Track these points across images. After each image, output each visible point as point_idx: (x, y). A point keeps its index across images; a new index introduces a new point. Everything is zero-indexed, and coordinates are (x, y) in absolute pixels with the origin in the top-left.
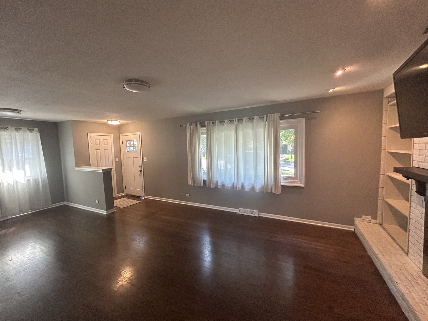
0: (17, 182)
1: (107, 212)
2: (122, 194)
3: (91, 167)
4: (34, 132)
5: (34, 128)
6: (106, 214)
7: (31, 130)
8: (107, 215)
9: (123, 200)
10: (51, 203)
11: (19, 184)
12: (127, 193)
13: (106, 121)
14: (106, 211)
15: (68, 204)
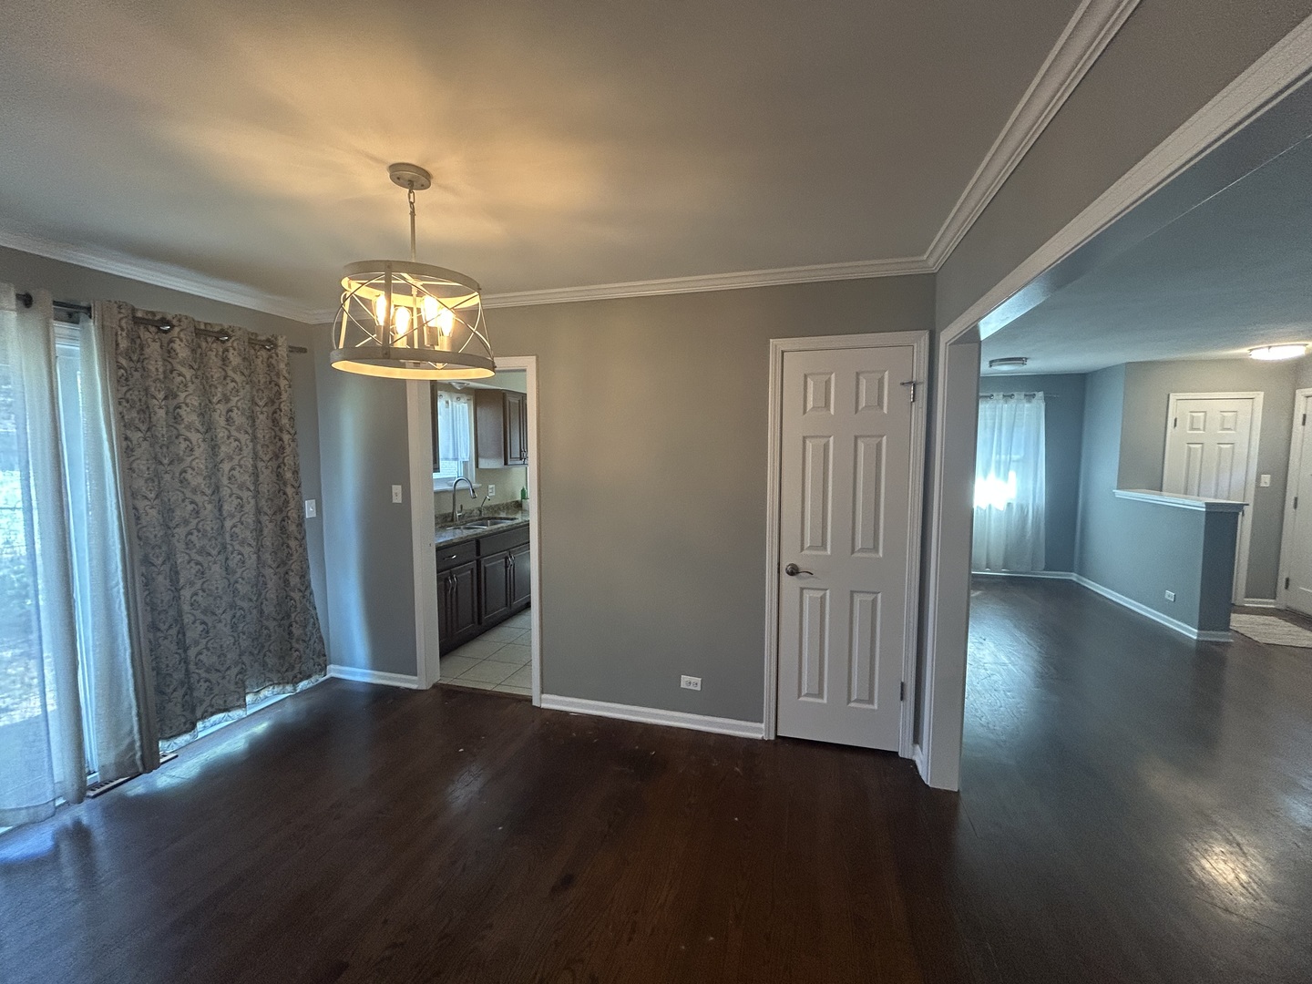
0: (990, 506)
1: (1199, 635)
2: (1267, 603)
3: (1163, 493)
4: (1034, 401)
5: (1036, 393)
6: (1195, 638)
7: (1030, 397)
8: (1198, 641)
9: (1267, 622)
10: (1043, 567)
11: (994, 512)
12: (1289, 604)
13: (1245, 350)
14: (1196, 631)
15: (1082, 581)
